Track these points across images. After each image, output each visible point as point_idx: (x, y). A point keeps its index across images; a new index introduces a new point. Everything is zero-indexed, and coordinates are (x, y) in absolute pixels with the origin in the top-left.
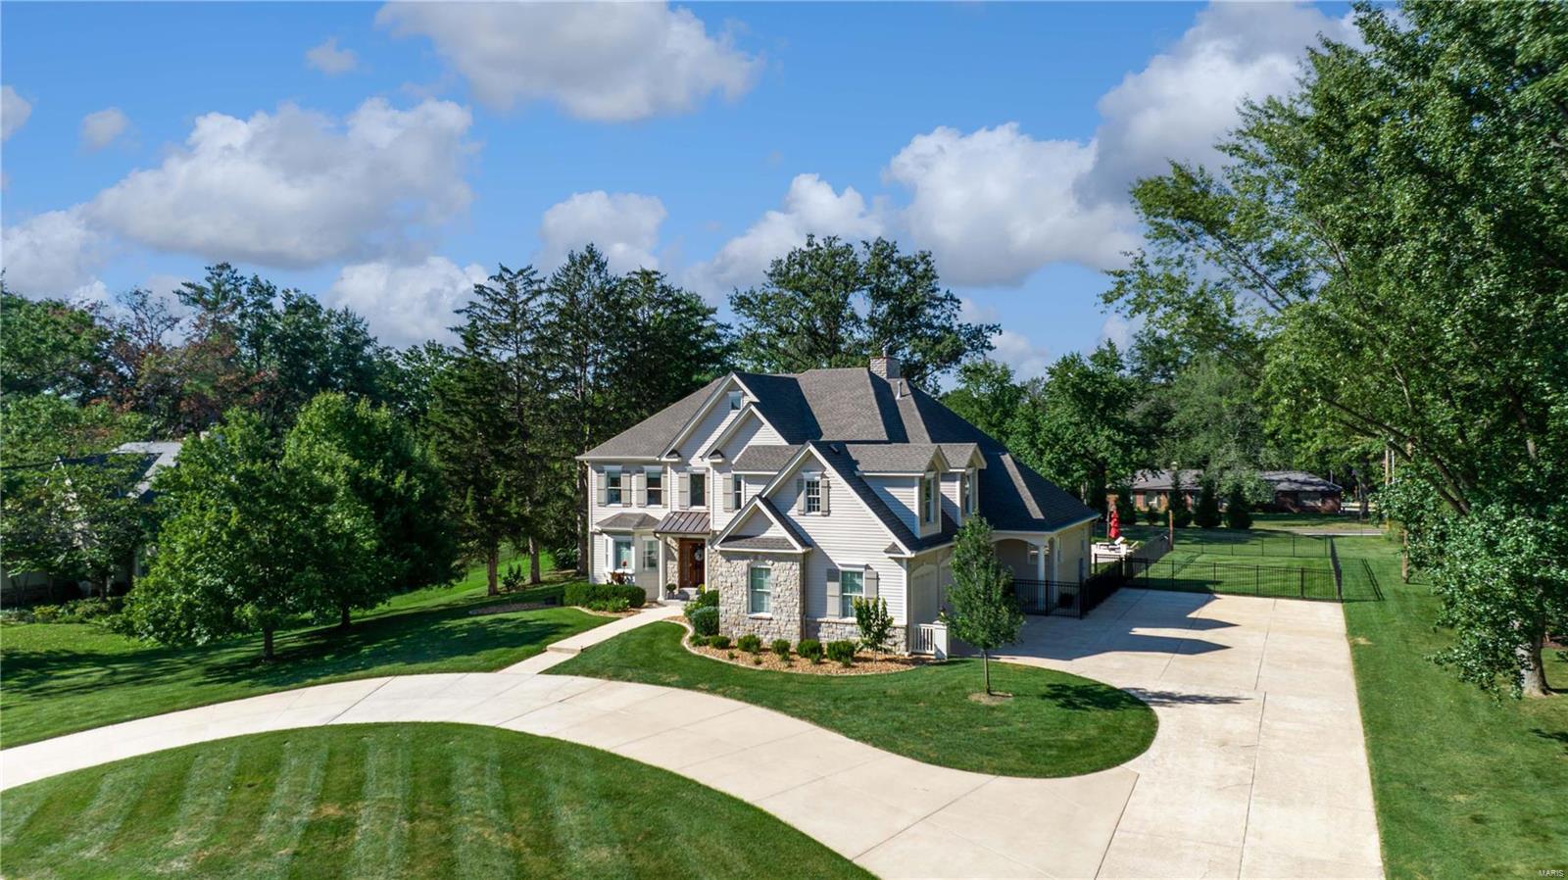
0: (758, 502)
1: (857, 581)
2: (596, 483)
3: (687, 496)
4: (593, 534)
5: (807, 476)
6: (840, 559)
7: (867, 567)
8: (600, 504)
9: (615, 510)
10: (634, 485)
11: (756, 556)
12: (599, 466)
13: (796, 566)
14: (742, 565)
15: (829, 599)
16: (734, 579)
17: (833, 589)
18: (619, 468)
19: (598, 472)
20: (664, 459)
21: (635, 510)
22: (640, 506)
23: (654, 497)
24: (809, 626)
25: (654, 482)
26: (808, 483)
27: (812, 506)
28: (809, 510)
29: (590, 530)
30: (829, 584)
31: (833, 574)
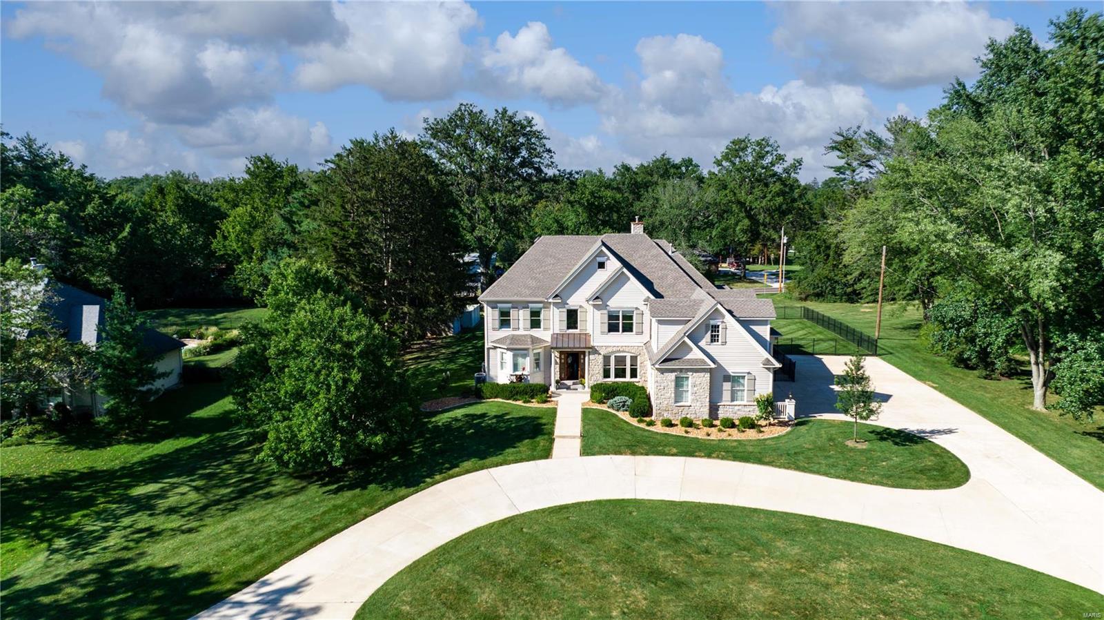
0: (686, 339)
1: (741, 381)
2: (491, 317)
3: (565, 324)
4: (489, 349)
5: (712, 322)
6: (732, 370)
7: (749, 373)
8: (494, 329)
9: (505, 332)
10: (521, 318)
11: (681, 370)
12: (493, 305)
13: (708, 375)
14: (672, 376)
15: (724, 392)
16: (665, 384)
17: (727, 386)
18: (510, 305)
19: (492, 308)
20: (550, 300)
21: (521, 332)
22: (525, 329)
23: (535, 324)
24: (714, 409)
25: (535, 314)
26: (712, 326)
27: (714, 339)
28: (712, 342)
29: (486, 347)
30: (724, 384)
31: (728, 378)
